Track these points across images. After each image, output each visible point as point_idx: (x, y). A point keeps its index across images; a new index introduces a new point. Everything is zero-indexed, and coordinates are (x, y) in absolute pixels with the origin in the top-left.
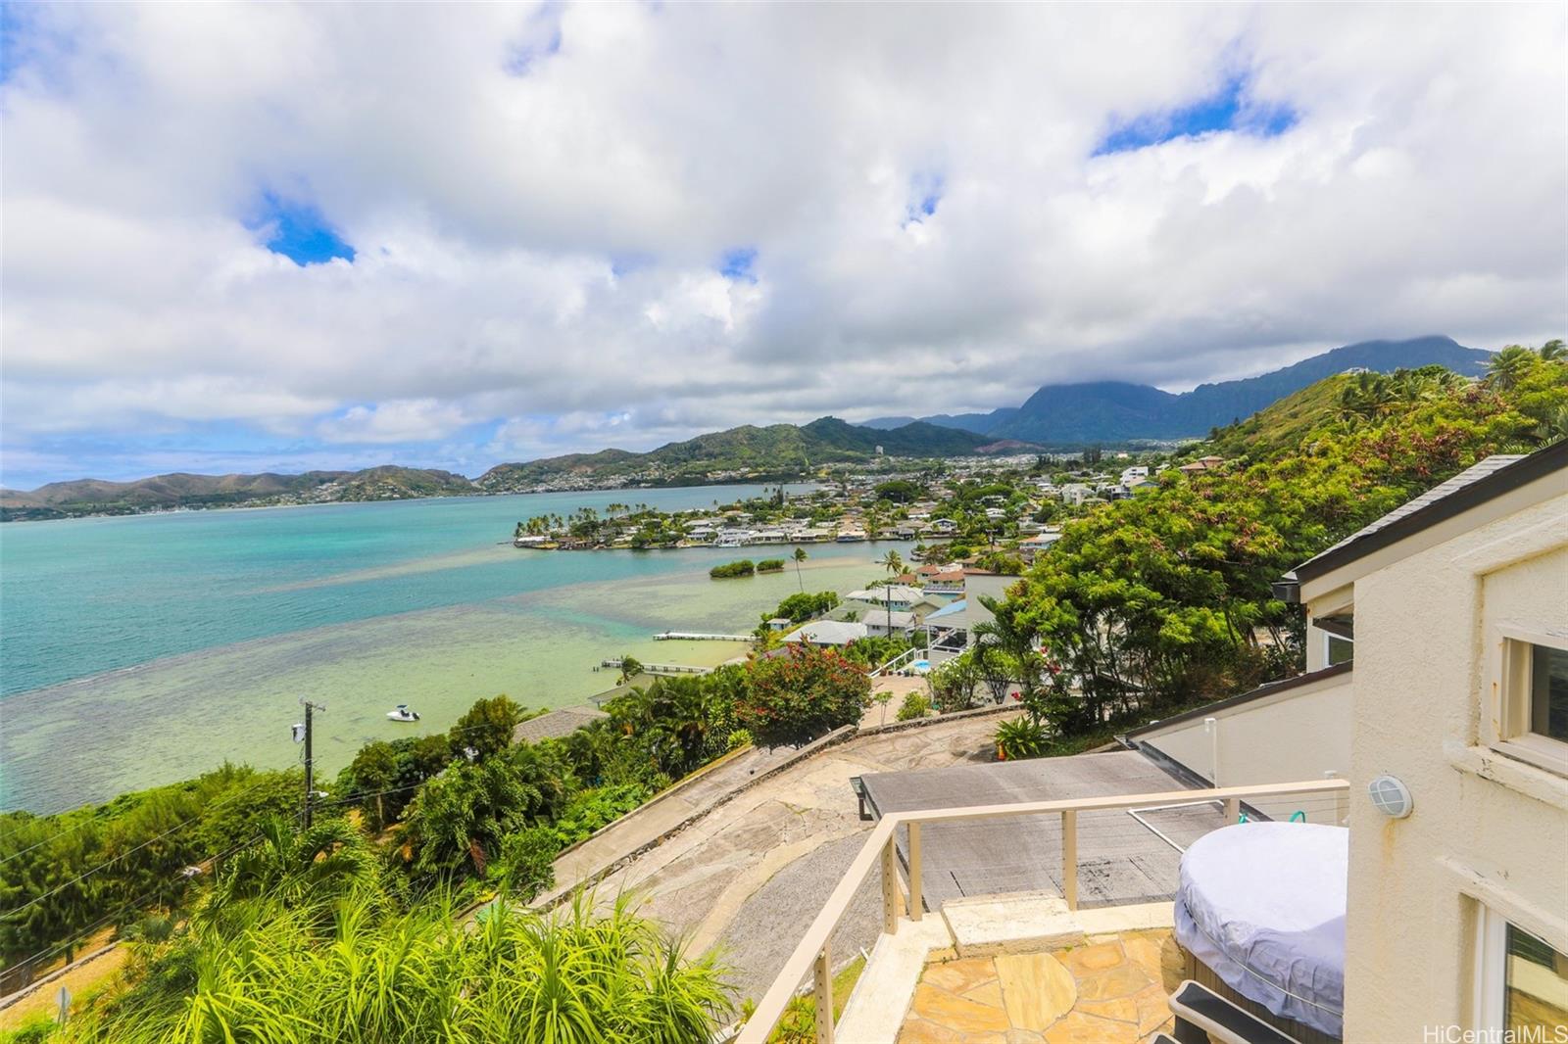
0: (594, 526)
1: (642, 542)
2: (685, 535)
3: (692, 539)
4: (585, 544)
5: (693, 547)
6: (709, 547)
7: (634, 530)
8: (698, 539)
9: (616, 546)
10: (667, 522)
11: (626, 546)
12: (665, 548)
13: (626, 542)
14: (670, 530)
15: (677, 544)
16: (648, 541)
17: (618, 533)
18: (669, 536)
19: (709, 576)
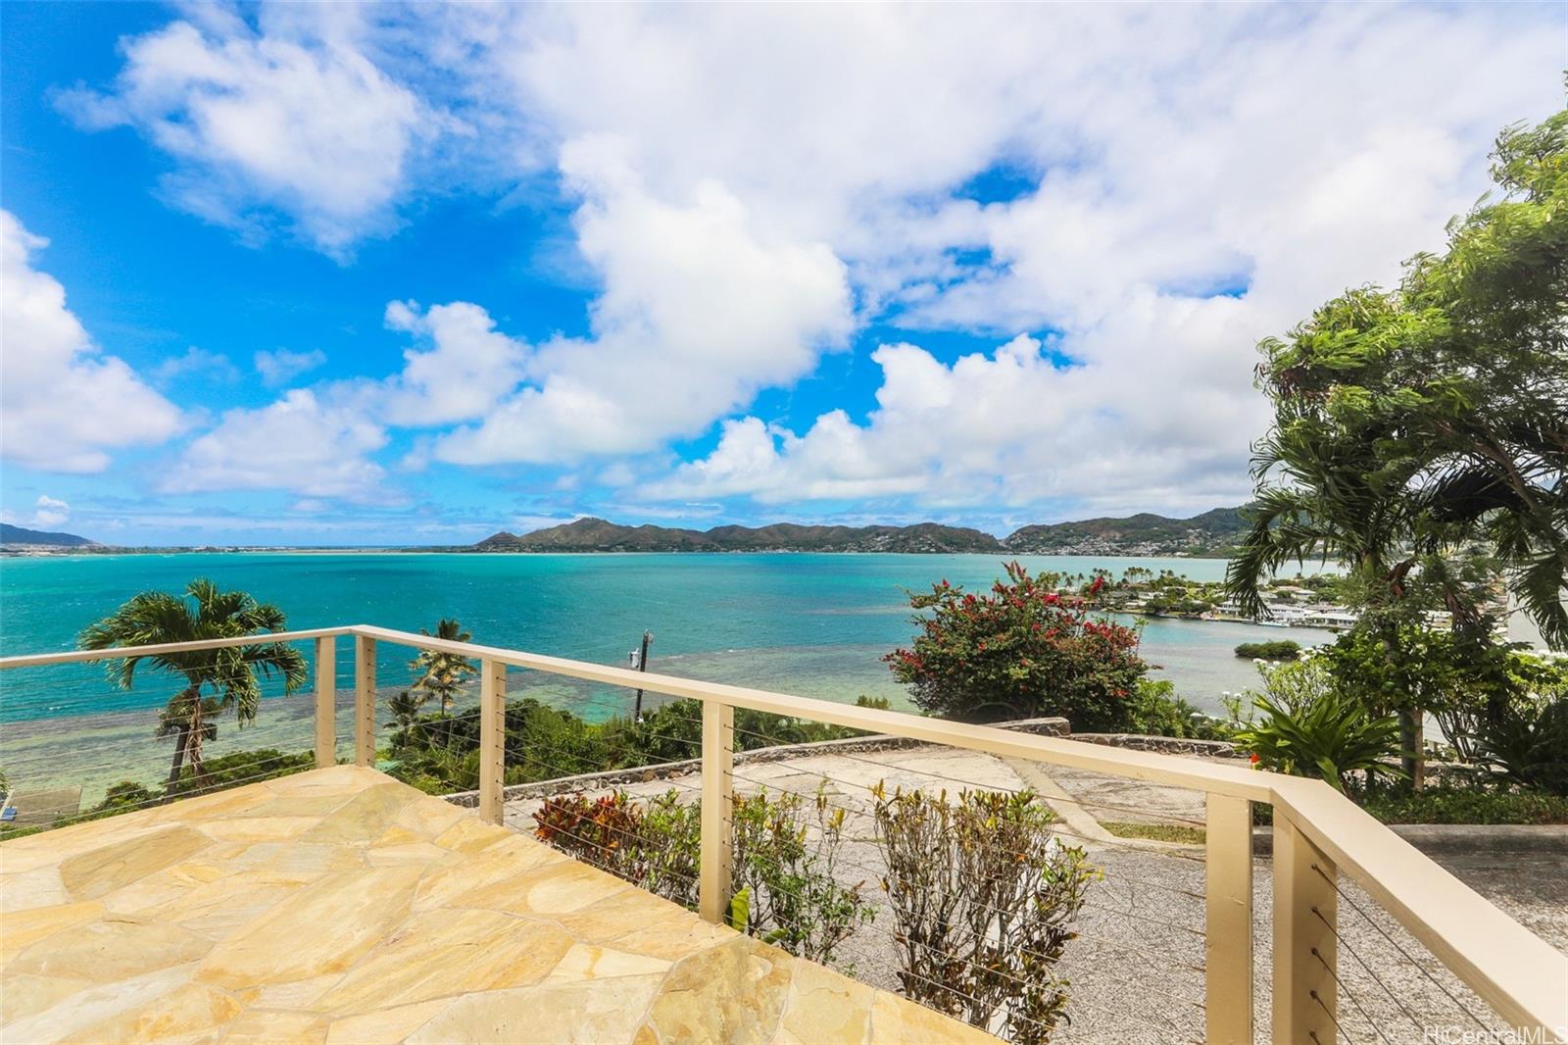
0: (1106, 588)
1: (1158, 609)
2: (1213, 606)
3: (1223, 611)
4: (1093, 604)
5: (1223, 621)
6: (1245, 623)
7: (1151, 596)
8: (1230, 612)
9: (1127, 610)
10: (1193, 591)
11: (1138, 611)
12: (1185, 618)
13: (1138, 607)
14: (1196, 599)
15: (1202, 616)
16: (1165, 608)
17: (1132, 598)
18: (1192, 604)
19: (1235, 654)
